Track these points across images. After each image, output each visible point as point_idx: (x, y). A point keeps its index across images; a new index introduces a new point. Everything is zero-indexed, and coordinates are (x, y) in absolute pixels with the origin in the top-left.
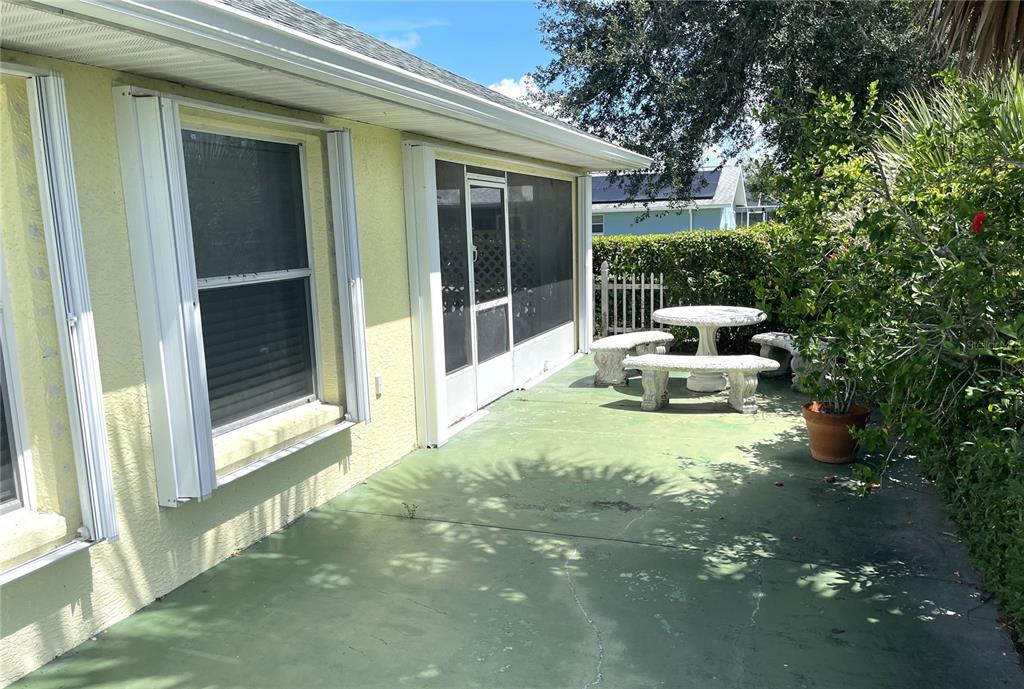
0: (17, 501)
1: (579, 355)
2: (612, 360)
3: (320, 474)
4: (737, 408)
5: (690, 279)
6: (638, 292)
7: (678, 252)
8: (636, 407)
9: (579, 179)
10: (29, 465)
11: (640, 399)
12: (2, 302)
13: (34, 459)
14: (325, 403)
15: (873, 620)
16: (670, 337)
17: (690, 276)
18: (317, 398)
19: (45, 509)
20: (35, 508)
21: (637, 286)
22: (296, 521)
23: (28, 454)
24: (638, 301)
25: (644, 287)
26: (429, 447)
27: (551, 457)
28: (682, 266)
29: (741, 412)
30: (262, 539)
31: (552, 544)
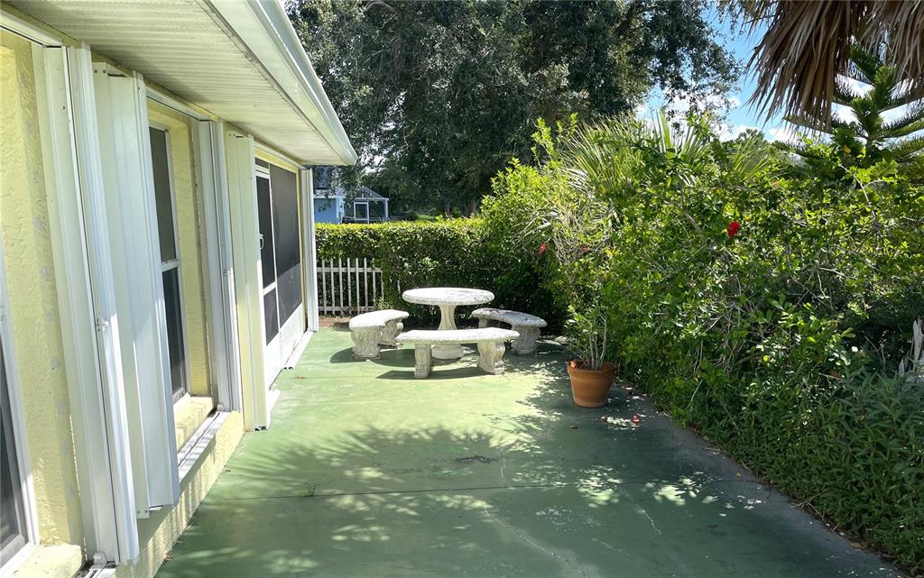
0: (20, 537)
1: (310, 334)
2: (368, 337)
3: (202, 467)
4: (489, 371)
5: (406, 264)
6: (345, 275)
7: (394, 241)
8: (410, 376)
9: (303, 172)
10: (33, 492)
11: (413, 369)
12: (2, 307)
13: (36, 484)
14: (193, 395)
15: (724, 515)
16: (406, 314)
17: (406, 261)
18: (186, 391)
19: (50, 540)
20: (38, 542)
21: (343, 270)
22: (195, 514)
23: (30, 479)
24: (345, 283)
25: (350, 270)
26: (256, 430)
27: (380, 426)
28: (398, 253)
29: (493, 374)
30: (179, 539)
31: (458, 499)
